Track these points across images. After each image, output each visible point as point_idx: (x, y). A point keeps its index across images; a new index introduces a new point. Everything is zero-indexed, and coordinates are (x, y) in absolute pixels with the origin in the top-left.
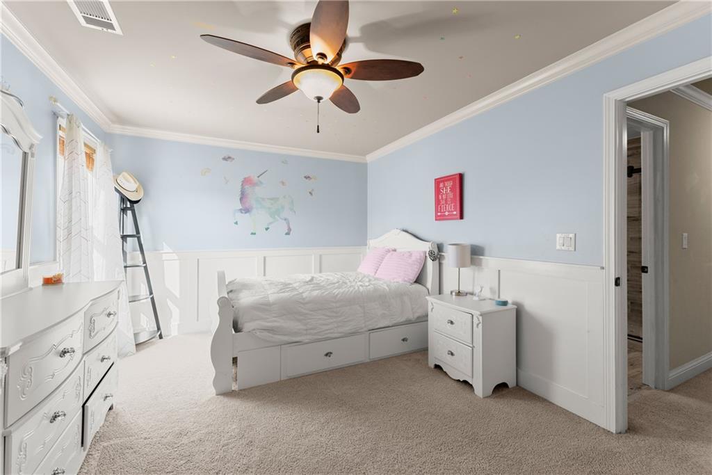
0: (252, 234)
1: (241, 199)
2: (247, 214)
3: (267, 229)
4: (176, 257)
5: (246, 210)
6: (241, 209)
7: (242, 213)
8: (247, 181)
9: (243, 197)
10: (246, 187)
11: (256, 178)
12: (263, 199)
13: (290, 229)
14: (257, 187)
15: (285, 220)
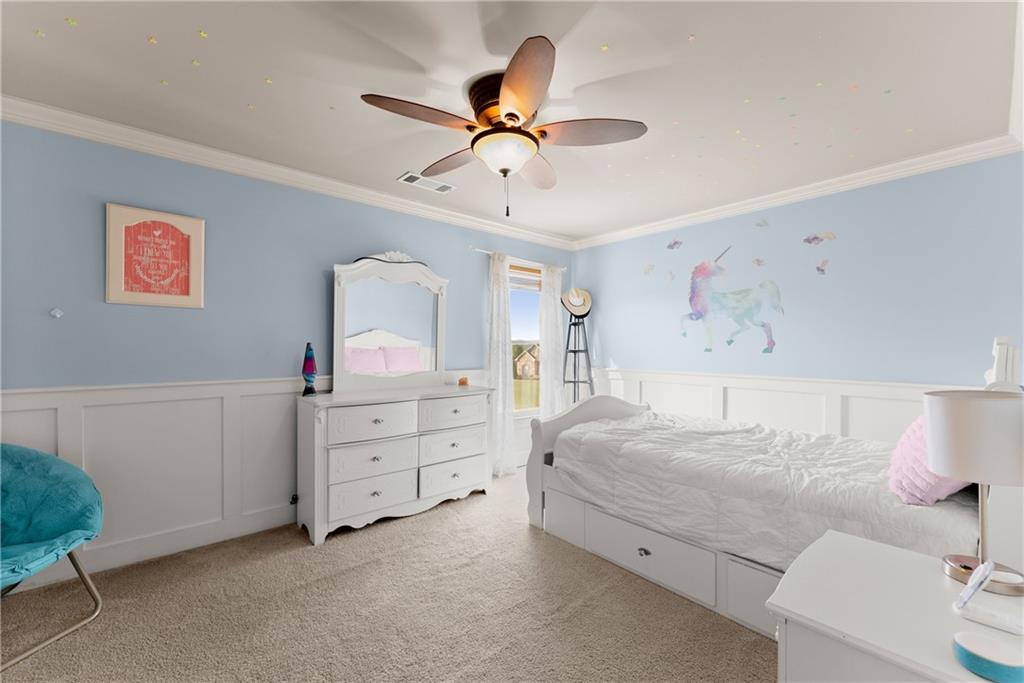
0: (707, 350)
1: (691, 299)
2: (700, 320)
3: (730, 342)
4: (620, 377)
5: (698, 315)
6: (691, 315)
7: (692, 319)
8: (700, 271)
9: (694, 295)
10: (698, 280)
11: (713, 264)
12: (724, 295)
13: (771, 344)
14: (713, 278)
15: (763, 326)
